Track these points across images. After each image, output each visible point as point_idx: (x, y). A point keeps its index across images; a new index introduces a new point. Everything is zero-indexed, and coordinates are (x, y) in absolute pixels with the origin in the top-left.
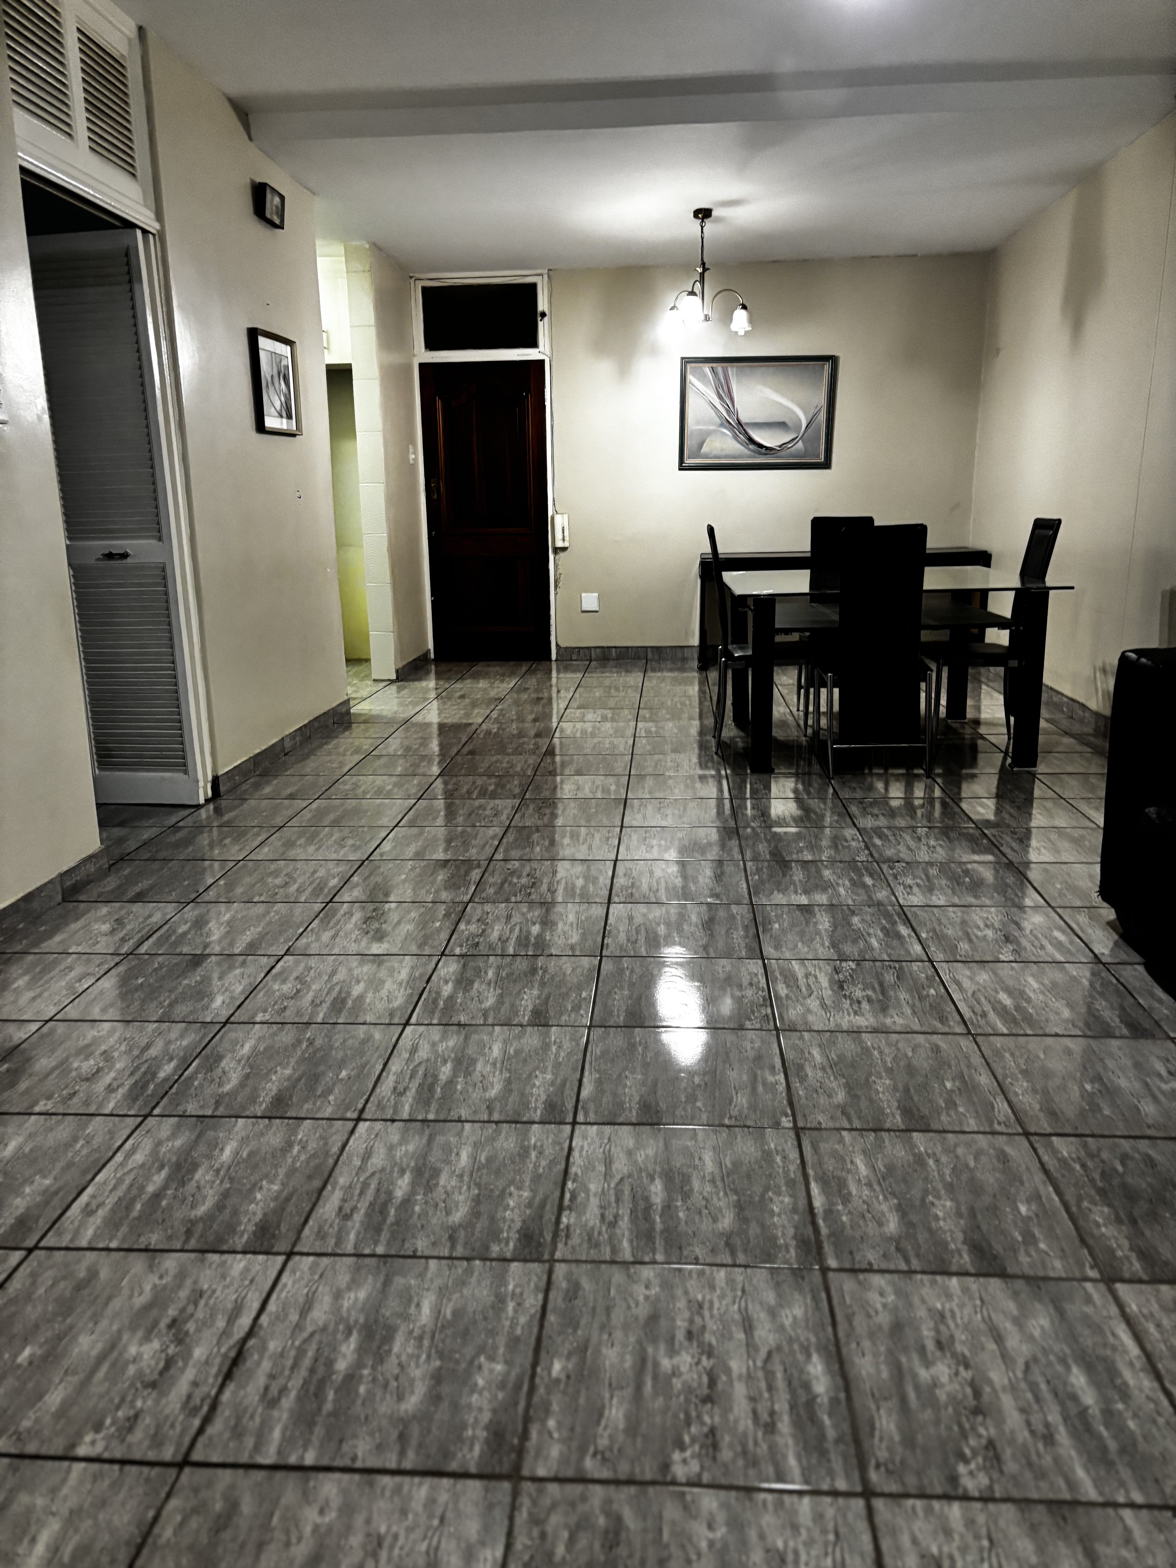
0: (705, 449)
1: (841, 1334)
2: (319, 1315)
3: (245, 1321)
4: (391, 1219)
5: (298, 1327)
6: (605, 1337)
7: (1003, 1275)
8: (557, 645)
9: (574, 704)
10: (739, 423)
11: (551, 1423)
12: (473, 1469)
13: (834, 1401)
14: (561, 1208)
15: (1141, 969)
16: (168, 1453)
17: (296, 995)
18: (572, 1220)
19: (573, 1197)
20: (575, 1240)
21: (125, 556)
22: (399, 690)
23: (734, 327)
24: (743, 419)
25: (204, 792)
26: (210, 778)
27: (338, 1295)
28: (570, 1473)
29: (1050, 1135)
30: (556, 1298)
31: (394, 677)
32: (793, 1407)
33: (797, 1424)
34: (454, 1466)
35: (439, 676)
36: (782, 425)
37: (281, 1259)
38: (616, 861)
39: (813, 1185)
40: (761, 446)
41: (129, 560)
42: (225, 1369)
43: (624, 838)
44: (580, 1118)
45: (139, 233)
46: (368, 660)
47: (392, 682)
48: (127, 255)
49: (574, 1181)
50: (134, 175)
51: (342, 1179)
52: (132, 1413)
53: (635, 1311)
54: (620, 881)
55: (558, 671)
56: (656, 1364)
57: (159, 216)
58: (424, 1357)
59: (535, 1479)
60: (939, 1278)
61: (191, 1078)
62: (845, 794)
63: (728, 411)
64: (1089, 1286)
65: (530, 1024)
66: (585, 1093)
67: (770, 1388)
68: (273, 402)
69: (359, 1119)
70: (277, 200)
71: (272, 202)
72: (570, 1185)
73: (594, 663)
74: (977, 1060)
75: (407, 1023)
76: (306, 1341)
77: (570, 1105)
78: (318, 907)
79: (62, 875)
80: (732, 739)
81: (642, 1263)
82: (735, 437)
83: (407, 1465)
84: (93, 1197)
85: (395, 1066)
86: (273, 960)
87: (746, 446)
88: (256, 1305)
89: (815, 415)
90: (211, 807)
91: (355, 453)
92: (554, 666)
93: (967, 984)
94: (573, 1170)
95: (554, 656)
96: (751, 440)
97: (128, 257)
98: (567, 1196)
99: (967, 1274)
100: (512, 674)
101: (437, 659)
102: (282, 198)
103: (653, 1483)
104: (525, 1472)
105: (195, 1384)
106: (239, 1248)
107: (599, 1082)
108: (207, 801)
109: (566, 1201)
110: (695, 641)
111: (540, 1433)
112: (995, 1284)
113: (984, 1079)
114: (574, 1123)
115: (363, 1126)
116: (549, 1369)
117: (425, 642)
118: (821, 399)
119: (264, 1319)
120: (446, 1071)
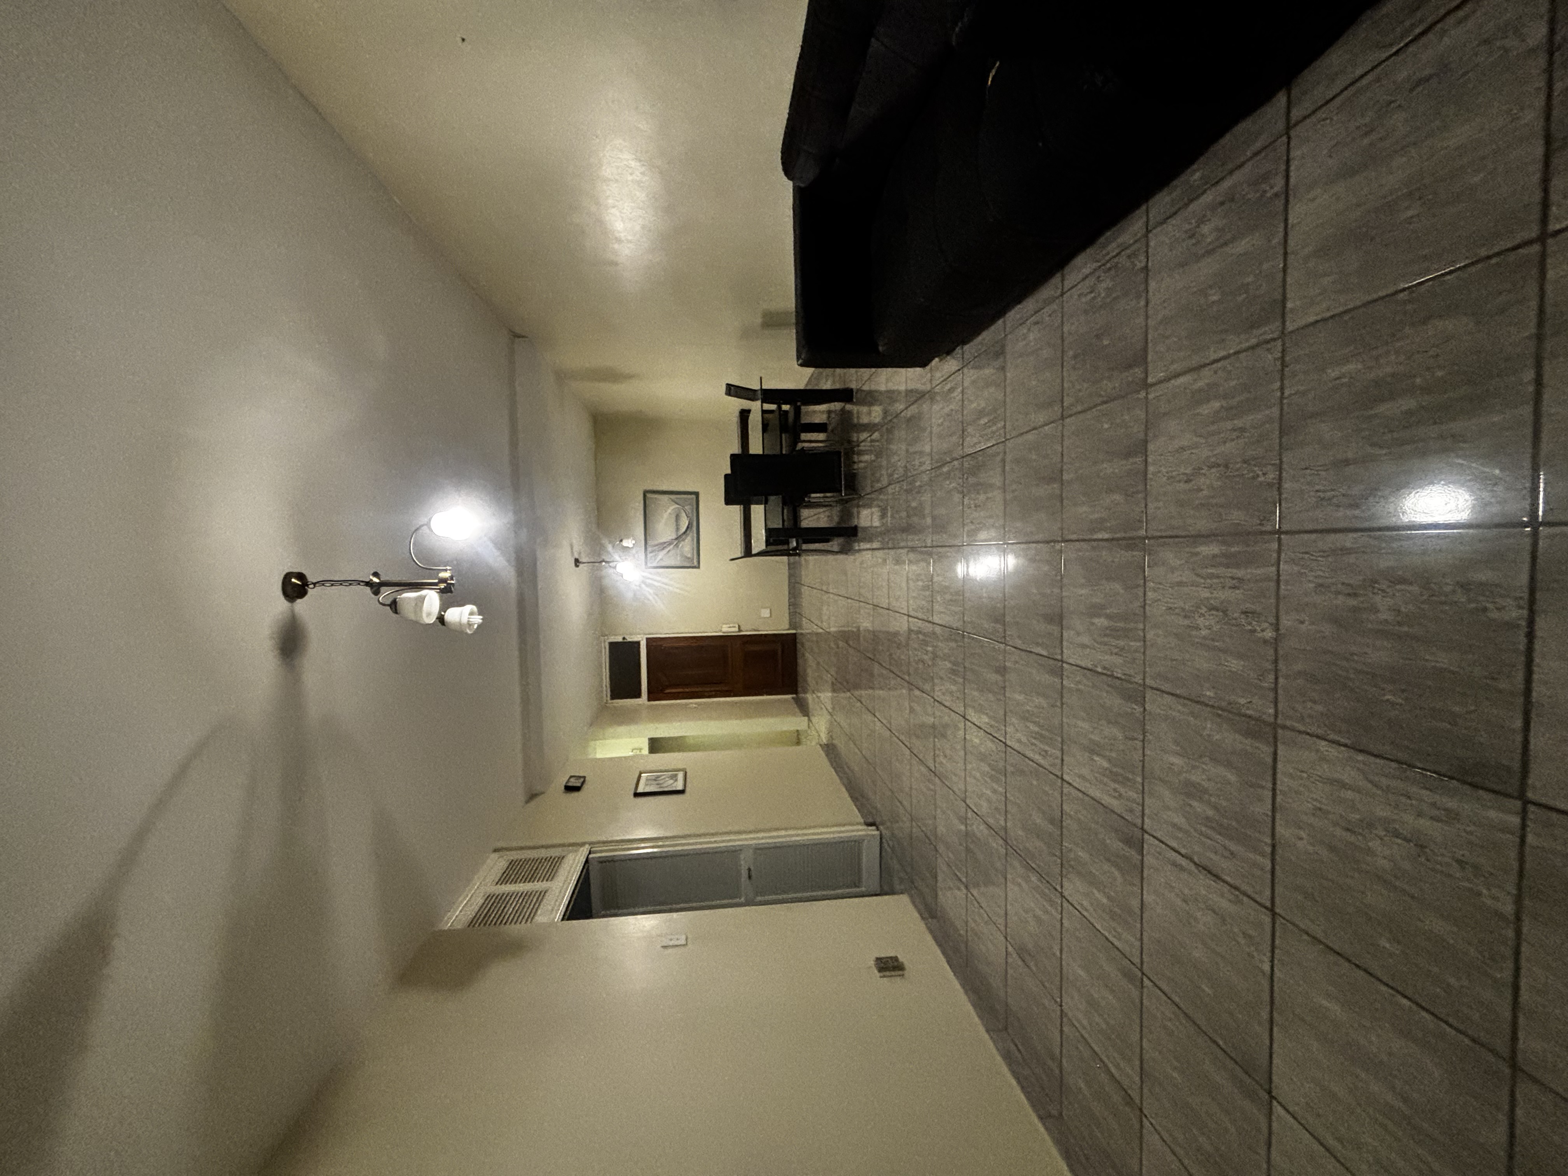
0: (689, 555)
1: (1183, 534)
2: (1180, 820)
3: (1184, 862)
4: (1120, 771)
5: (1186, 832)
6: (1189, 663)
7: (1146, 442)
8: (788, 629)
9: (819, 624)
10: (676, 539)
11: (1242, 701)
12: (1272, 750)
13: (1224, 543)
14: (1112, 676)
15: (966, 347)
16: (1267, 919)
17: (989, 801)
18: (1119, 671)
19: (1105, 668)
20: (1132, 672)
21: (749, 870)
22: (813, 715)
23: (631, 546)
24: (674, 537)
25: (873, 831)
26: (865, 827)
27: (1168, 808)
28: (1272, 695)
29: (1063, 407)
30: (1166, 687)
31: (806, 718)
32: (1227, 566)
33: (1238, 566)
34: (1269, 760)
35: (805, 692)
36: (678, 518)
37: (1146, 836)
38: (909, 616)
39: (1095, 537)
40: (688, 527)
41: (752, 868)
42: (1214, 878)
43: (897, 609)
44: (1059, 657)
45: (591, 856)
46: (798, 731)
47: (809, 720)
48: (601, 862)
49: (1096, 667)
50: (563, 857)
51: (1097, 794)
52: (1241, 935)
53: (1173, 645)
54: (920, 615)
55: (801, 629)
56: (1204, 638)
57: (583, 844)
58: (1204, 766)
59: (1276, 716)
60: (1150, 476)
61: (1039, 866)
62: (868, 490)
63: (670, 544)
64: (1150, 397)
65: (1003, 676)
66: (1045, 653)
67: (1218, 577)
68: (669, 785)
69: (1062, 779)
70: (572, 780)
71: (574, 783)
72: (1099, 670)
73: (798, 611)
74: (1020, 440)
75: (1005, 743)
76: (1195, 830)
77: (1051, 662)
78: (937, 780)
79: (923, 918)
80: (838, 545)
81: (1145, 637)
82: (684, 540)
83: (1270, 785)
84: (1110, 932)
85: (1030, 754)
86: (969, 810)
87: (687, 535)
88: (1174, 854)
89: (673, 501)
90: (881, 827)
91: (694, 737)
92: (799, 631)
93: (975, 440)
94: (1090, 667)
95: (793, 632)
96: (685, 533)
97: (603, 861)
98: (1105, 672)
99: (1146, 461)
100: (803, 655)
101: (796, 692)
102: (571, 777)
103: (1276, 651)
104: (1272, 720)
105: (1222, 896)
106: (1140, 858)
107: (1038, 644)
108: (878, 829)
109: (1109, 673)
110: (785, 558)
111: (1248, 708)
112: (1151, 447)
113: (1030, 437)
114: (1062, 661)
115: (1066, 777)
116: (1210, 697)
117: (786, 700)
118: (665, 498)
119: (1183, 851)
120: (1033, 727)
